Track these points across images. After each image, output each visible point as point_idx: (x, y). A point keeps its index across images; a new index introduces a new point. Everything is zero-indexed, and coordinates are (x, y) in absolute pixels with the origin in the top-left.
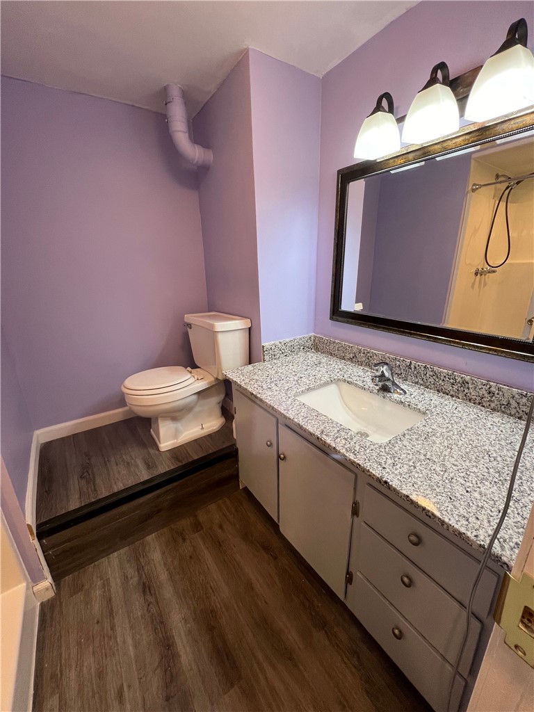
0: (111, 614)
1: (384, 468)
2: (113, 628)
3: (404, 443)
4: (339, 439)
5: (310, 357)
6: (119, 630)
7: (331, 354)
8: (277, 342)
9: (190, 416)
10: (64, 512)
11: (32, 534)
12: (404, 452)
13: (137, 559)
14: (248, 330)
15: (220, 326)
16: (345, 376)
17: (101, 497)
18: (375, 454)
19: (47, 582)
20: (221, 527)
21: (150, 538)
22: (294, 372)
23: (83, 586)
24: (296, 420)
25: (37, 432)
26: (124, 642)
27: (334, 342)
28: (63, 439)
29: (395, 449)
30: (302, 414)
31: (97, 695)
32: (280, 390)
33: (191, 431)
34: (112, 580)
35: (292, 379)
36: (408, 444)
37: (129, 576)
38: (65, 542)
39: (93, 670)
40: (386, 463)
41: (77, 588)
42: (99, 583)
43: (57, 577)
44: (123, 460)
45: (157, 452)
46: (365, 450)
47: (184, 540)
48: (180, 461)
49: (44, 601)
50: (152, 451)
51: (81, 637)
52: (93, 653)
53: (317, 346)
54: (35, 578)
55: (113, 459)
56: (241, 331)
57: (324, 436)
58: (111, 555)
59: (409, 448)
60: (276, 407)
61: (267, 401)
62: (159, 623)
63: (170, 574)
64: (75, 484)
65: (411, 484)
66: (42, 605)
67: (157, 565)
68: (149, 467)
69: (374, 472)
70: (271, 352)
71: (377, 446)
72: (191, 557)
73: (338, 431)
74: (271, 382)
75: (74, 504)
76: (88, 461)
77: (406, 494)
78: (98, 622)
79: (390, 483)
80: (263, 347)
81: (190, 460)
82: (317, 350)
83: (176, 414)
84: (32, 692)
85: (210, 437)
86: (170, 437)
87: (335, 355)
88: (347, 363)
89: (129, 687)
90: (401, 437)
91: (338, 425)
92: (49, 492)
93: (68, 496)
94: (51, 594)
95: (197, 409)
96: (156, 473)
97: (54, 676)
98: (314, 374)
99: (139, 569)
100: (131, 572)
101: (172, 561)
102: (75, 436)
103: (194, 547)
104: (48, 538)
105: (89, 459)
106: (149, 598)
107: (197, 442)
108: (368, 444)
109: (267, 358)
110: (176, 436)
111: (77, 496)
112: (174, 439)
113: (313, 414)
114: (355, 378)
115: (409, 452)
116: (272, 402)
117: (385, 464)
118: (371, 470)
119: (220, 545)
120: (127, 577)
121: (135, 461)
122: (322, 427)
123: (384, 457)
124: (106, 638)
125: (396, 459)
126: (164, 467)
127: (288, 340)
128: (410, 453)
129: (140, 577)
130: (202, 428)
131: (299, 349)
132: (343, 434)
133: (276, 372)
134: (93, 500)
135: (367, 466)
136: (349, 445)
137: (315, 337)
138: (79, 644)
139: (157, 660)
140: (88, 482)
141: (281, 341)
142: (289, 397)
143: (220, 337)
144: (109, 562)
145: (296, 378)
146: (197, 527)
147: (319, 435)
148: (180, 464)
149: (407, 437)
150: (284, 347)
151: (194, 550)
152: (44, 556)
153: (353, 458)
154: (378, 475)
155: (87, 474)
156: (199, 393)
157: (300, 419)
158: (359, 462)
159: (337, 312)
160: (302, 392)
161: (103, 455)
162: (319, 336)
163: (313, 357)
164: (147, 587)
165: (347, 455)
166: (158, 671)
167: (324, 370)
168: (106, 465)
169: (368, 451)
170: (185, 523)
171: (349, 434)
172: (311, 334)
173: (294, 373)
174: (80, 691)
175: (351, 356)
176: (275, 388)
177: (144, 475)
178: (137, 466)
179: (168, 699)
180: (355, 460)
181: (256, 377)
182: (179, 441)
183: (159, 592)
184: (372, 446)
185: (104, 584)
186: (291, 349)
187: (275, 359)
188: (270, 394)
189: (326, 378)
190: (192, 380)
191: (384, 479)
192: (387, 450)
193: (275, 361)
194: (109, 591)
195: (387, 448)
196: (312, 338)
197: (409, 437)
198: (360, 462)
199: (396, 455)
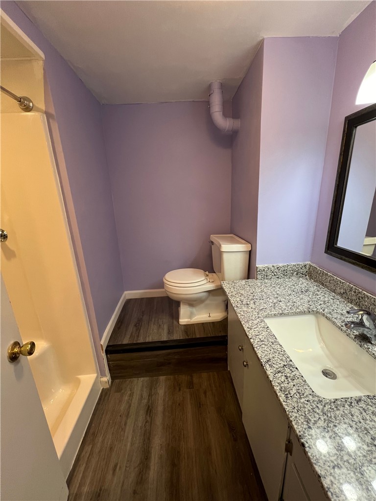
0: (128, 416)
1: (310, 427)
2: (125, 424)
3: (353, 410)
4: (280, 374)
5: (301, 282)
6: (127, 427)
7: (323, 284)
8: (270, 266)
9: (202, 305)
10: (120, 343)
11: (102, 350)
12: (347, 421)
13: (151, 389)
14: (249, 252)
15: (226, 247)
16: (326, 310)
17: (139, 342)
18: (308, 407)
19: (107, 378)
20: (205, 393)
21: (162, 378)
22: (278, 294)
23: (122, 390)
24: (252, 340)
25: (126, 292)
26: (127, 438)
27: (327, 275)
28: (136, 299)
29: (338, 412)
30: (261, 337)
31: (105, 460)
32: (255, 309)
33: (202, 316)
34: (135, 394)
35: (271, 301)
36: (357, 413)
37: (144, 397)
38: (117, 361)
39: (109, 443)
40: (315, 422)
41: (119, 390)
42: (129, 392)
43: (113, 378)
44: (158, 323)
45: (177, 324)
46: (300, 398)
47: (180, 390)
48: (188, 335)
49: (105, 388)
50: (175, 322)
51: (111, 419)
52: (113, 433)
53: (311, 274)
54: (103, 374)
55: (153, 320)
56: (242, 253)
57: (267, 366)
58: (139, 379)
59: (356, 419)
60: (242, 323)
61: (239, 315)
62: (147, 437)
63: (164, 409)
64: (131, 328)
65: (332, 464)
66: (103, 389)
67: (159, 399)
68: (170, 332)
69: (295, 426)
70: (263, 272)
71: (316, 399)
72: (179, 404)
73: (284, 365)
74: (252, 299)
75: (126, 341)
76: (141, 317)
77: (319, 472)
78: (120, 416)
79: (307, 449)
80: (257, 268)
81: (194, 337)
82: (311, 277)
83: (193, 302)
84: (83, 436)
85: (213, 324)
86: (187, 317)
87: (326, 286)
88: (336, 297)
89: (120, 467)
90: (353, 401)
91: (288, 360)
92: (119, 328)
93: (125, 335)
94: (107, 386)
95: (208, 302)
96: (172, 338)
97: (93, 434)
98: (295, 301)
99: (150, 395)
100: (145, 395)
101: (168, 401)
102: (142, 299)
103: (183, 398)
104: (111, 355)
105: (143, 316)
106: (148, 419)
107: (203, 325)
108: (307, 393)
109: (259, 277)
110: (190, 317)
111: (129, 337)
112: (189, 319)
113: (270, 340)
114: (335, 315)
115: (353, 424)
116: (242, 317)
117: (314, 424)
118: (294, 423)
119: (200, 407)
120: (142, 397)
121: (164, 326)
122: (271, 356)
123: (317, 416)
124: (121, 429)
125: (331, 425)
126: (177, 336)
127: (281, 265)
128: (354, 426)
129: (148, 402)
130: (210, 316)
131: (292, 274)
132: (287, 370)
133: (262, 291)
134: (135, 342)
135: (293, 416)
136: (286, 385)
137: (310, 266)
138: (109, 423)
139: (138, 462)
140: (137, 330)
141: (274, 265)
142: (259, 317)
143: (225, 256)
144: (137, 382)
145: (275, 301)
146: (190, 385)
147: (263, 363)
148: (187, 338)
149: (362, 404)
150: (277, 271)
151: (183, 401)
152: (108, 364)
153: (282, 400)
154: (298, 432)
155: (138, 325)
156: (209, 292)
157: (256, 341)
158: (286, 407)
159: (332, 247)
160: (275, 315)
161: (150, 316)
162: (314, 265)
163: (304, 283)
164: (149, 410)
165: (279, 394)
166: (137, 469)
167: (306, 299)
168: (149, 322)
169: (303, 400)
170: (184, 378)
171: (293, 373)
172: (307, 263)
173: (276, 296)
174: (100, 452)
175: (342, 291)
176: (252, 305)
177: (164, 338)
178: (163, 329)
179: (135, 492)
180: (284, 403)
181: (242, 292)
182: (192, 321)
183: (154, 417)
184: (311, 397)
185: (131, 394)
186: (284, 273)
187: (267, 279)
188: (245, 309)
189: (305, 307)
190: (205, 282)
191: (302, 441)
192: (326, 409)
193: (266, 281)
194: (132, 400)
195: (327, 407)
196: (308, 266)
197: (364, 406)
198: (287, 409)
199: (333, 420)
